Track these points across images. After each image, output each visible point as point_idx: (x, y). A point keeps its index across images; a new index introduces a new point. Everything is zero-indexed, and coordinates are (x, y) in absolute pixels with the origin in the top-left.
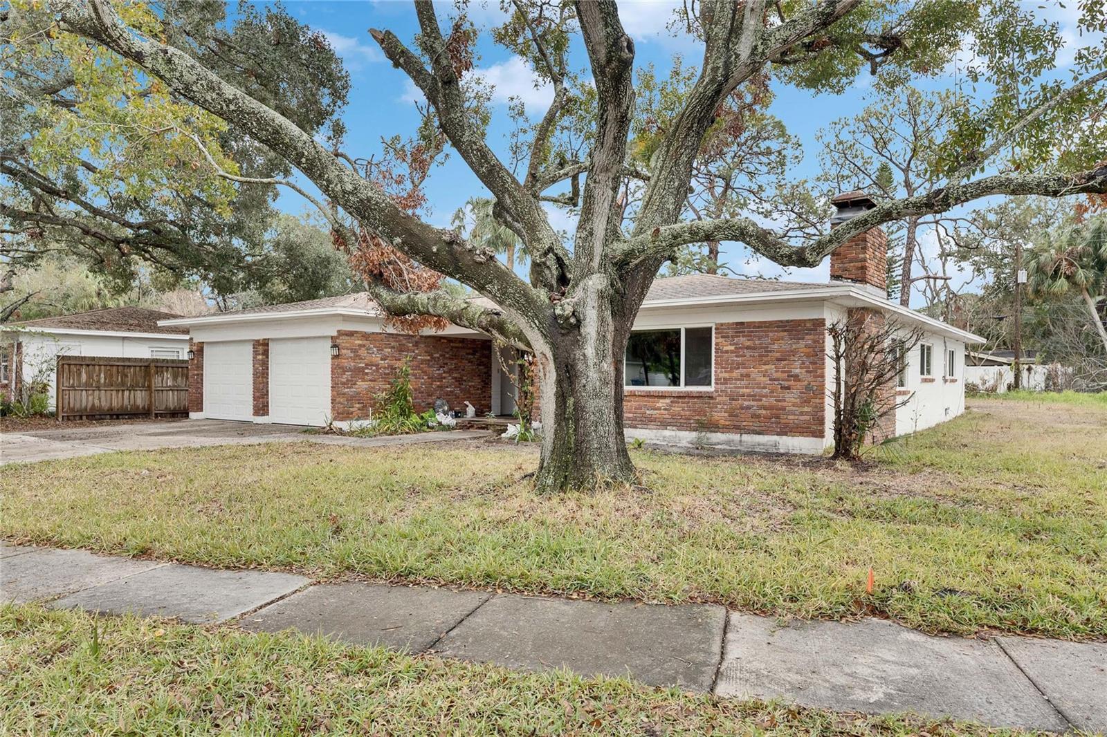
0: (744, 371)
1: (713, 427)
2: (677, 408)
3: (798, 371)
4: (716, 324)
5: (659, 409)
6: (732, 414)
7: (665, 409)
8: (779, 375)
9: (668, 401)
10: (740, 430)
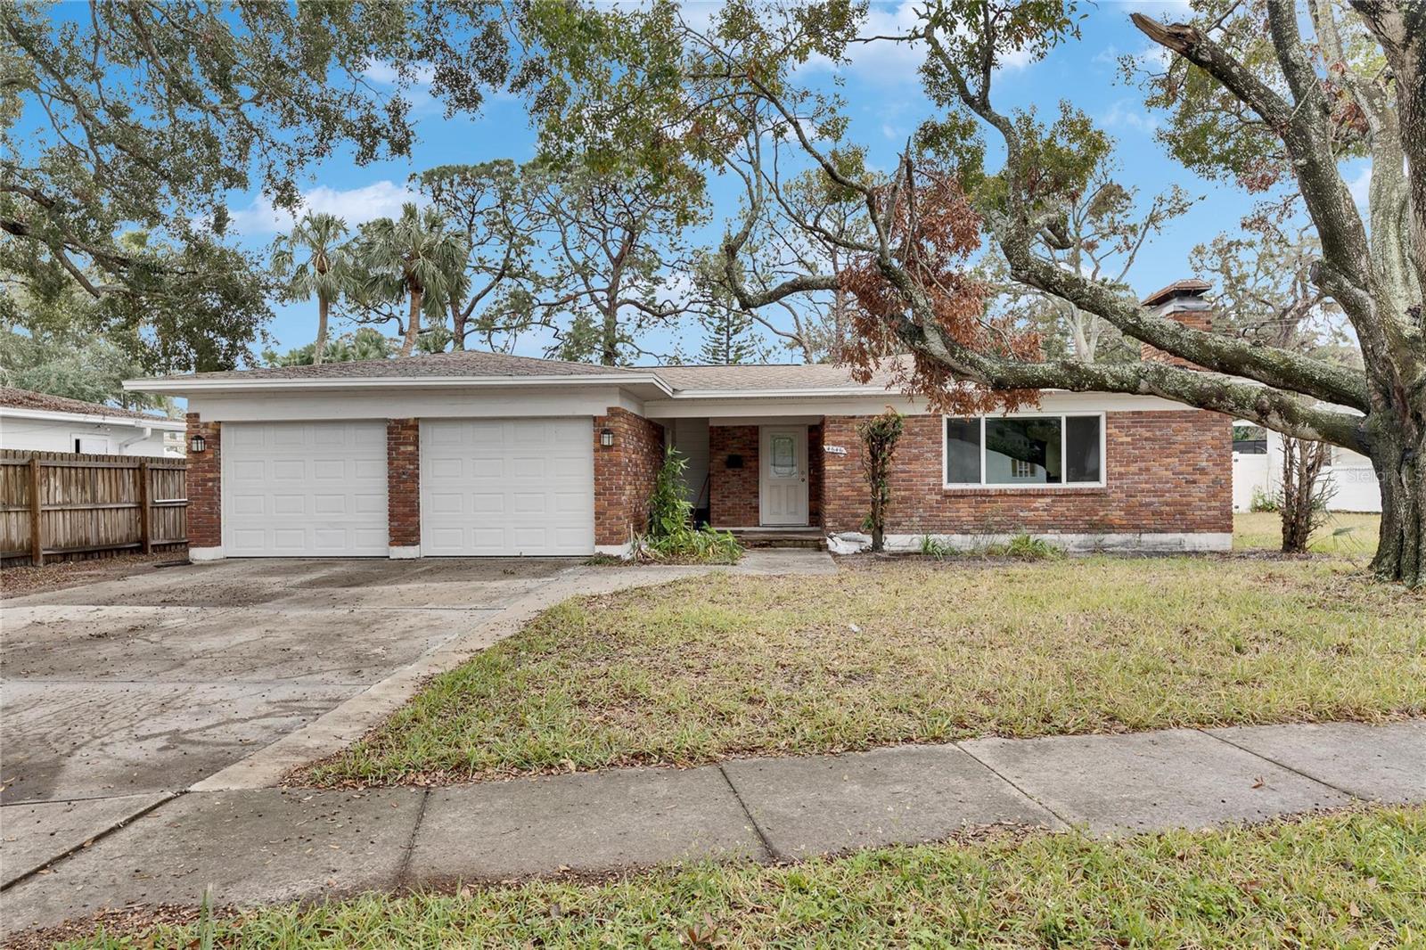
0: (1143, 465)
1: (1110, 528)
2: (1060, 508)
3: (1204, 464)
4: (1107, 413)
5: (1036, 509)
6: (1129, 511)
7: (1045, 510)
8: (1183, 468)
9: (1048, 500)
10: (1139, 529)
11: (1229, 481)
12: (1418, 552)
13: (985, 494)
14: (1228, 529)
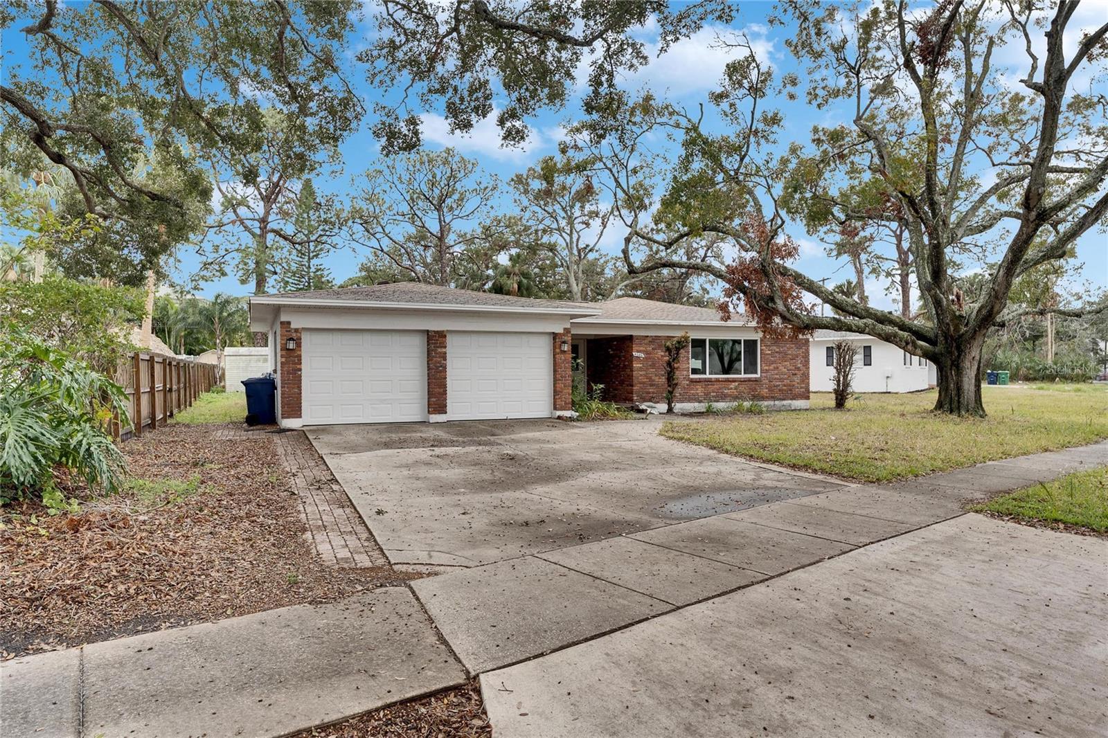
0: (775, 365)
1: (763, 398)
2: (741, 388)
3: (799, 366)
4: (759, 338)
5: (731, 389)
6: (770, 389)
7: (735, 389)
8: (791, 367)
9: (737, 384)
10: (774, 398)
11: (808, 374)
12: (959, 402)
13: (709, 380)
14: (808, 398)
